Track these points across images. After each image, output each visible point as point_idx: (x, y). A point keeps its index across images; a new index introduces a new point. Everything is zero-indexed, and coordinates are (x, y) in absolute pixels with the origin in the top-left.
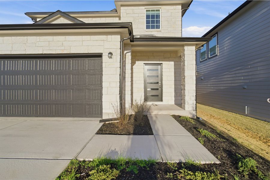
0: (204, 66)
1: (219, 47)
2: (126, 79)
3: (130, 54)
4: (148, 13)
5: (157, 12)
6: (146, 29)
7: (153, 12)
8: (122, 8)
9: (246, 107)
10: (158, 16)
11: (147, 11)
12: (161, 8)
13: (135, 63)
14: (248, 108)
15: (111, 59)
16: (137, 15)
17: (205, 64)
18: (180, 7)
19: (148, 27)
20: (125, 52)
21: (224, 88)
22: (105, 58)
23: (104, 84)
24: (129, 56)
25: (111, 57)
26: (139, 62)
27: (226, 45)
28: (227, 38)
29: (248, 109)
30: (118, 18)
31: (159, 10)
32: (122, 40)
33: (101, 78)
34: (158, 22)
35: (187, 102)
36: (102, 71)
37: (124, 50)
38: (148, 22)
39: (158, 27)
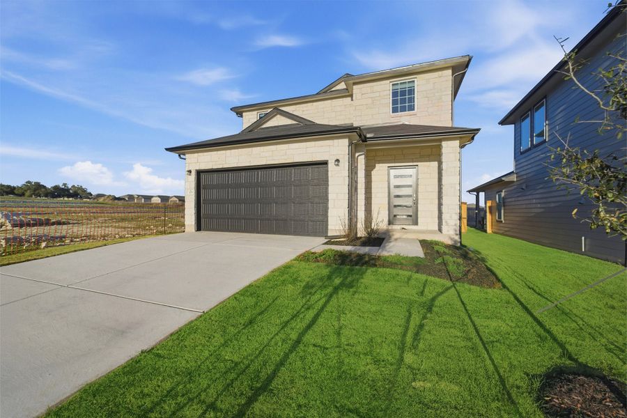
0: (527, 161)
1: (548, 124)
2: (359, 191)
3: (363, 156)
4: (396, 87)
5: (411, 85)
6: (393, 112)
7: (403, 86)
8: (354, 87)
9: (583, 238)
10: (411, 91)
11: (393, 85)
12: (416, 78)
13: (374, 167)
14: (588, 240)
15: (338, 167)
16: (377, 94)
17: (528, 158)
18: (450, 72)
19: (395, 110)
20: (357, 155)
21: (557, 204)
22: (331, 166)
23: (331, 196)
24: (361, 161)
25: (338, 165)
26: (381, 165)
27: (558, 122)
28: (559, 108)
29: (587, 243)
30: (350, 98)
31: (414, 81)
32: (351, 144)
33: (327, 189)
34: (412, 100)
35: (446, 222)
36: (327, 181)
37: (356, 152)
38: (394, 102)
39: (412, 108)
